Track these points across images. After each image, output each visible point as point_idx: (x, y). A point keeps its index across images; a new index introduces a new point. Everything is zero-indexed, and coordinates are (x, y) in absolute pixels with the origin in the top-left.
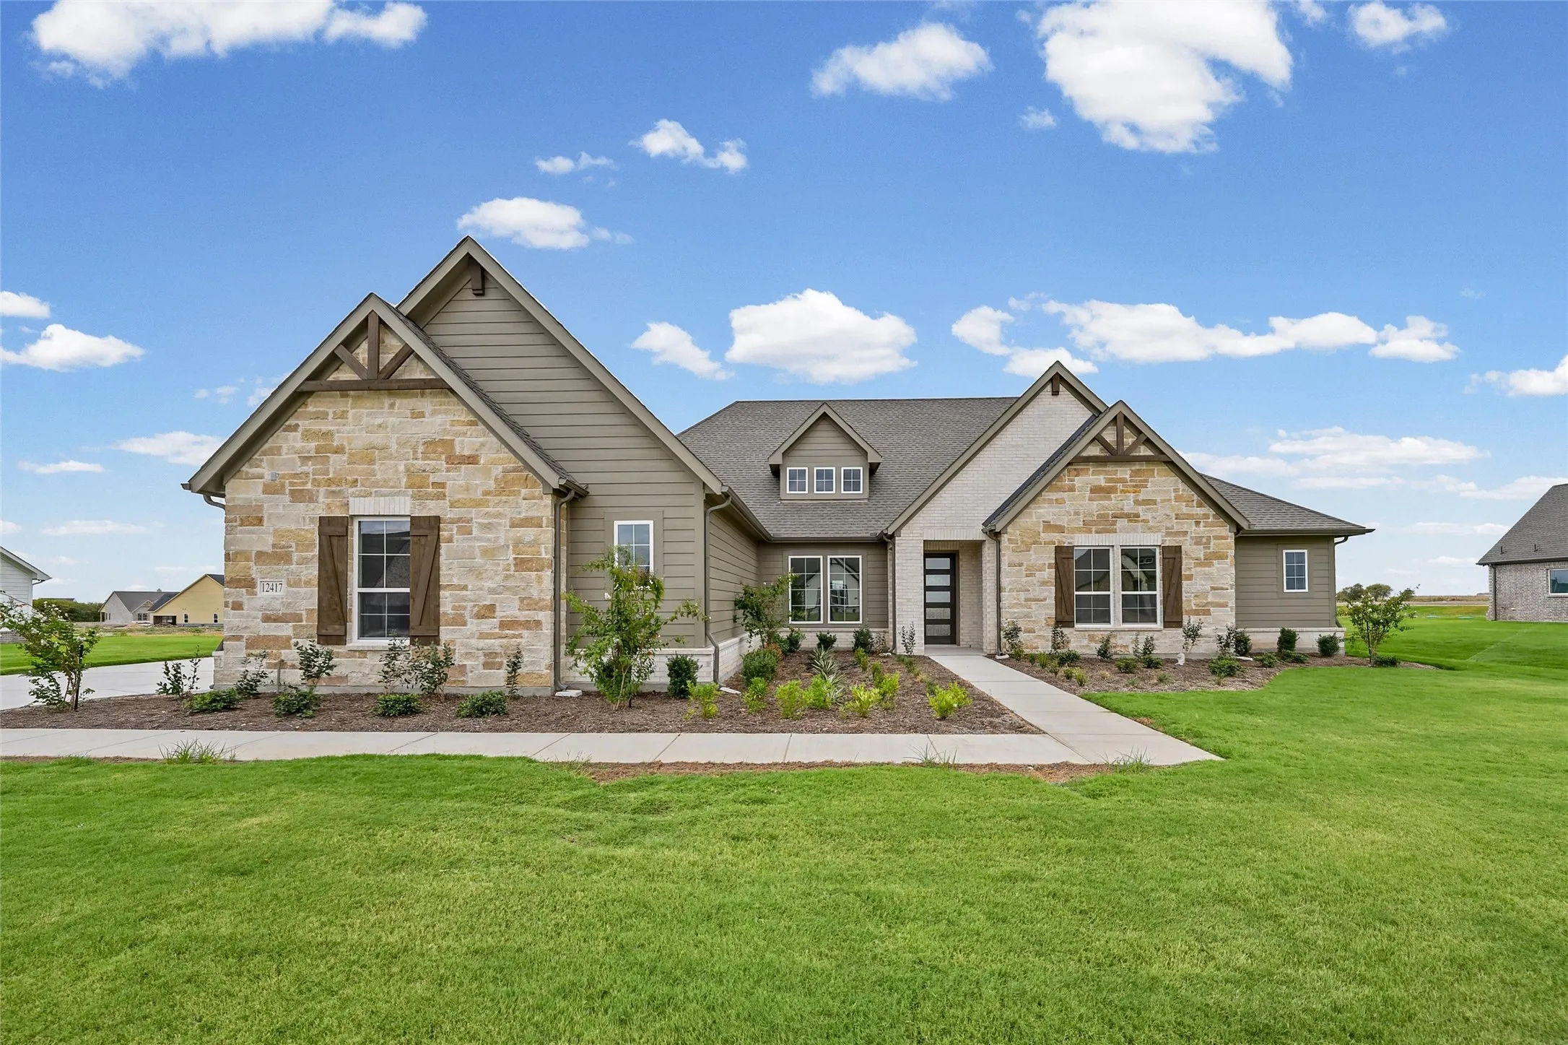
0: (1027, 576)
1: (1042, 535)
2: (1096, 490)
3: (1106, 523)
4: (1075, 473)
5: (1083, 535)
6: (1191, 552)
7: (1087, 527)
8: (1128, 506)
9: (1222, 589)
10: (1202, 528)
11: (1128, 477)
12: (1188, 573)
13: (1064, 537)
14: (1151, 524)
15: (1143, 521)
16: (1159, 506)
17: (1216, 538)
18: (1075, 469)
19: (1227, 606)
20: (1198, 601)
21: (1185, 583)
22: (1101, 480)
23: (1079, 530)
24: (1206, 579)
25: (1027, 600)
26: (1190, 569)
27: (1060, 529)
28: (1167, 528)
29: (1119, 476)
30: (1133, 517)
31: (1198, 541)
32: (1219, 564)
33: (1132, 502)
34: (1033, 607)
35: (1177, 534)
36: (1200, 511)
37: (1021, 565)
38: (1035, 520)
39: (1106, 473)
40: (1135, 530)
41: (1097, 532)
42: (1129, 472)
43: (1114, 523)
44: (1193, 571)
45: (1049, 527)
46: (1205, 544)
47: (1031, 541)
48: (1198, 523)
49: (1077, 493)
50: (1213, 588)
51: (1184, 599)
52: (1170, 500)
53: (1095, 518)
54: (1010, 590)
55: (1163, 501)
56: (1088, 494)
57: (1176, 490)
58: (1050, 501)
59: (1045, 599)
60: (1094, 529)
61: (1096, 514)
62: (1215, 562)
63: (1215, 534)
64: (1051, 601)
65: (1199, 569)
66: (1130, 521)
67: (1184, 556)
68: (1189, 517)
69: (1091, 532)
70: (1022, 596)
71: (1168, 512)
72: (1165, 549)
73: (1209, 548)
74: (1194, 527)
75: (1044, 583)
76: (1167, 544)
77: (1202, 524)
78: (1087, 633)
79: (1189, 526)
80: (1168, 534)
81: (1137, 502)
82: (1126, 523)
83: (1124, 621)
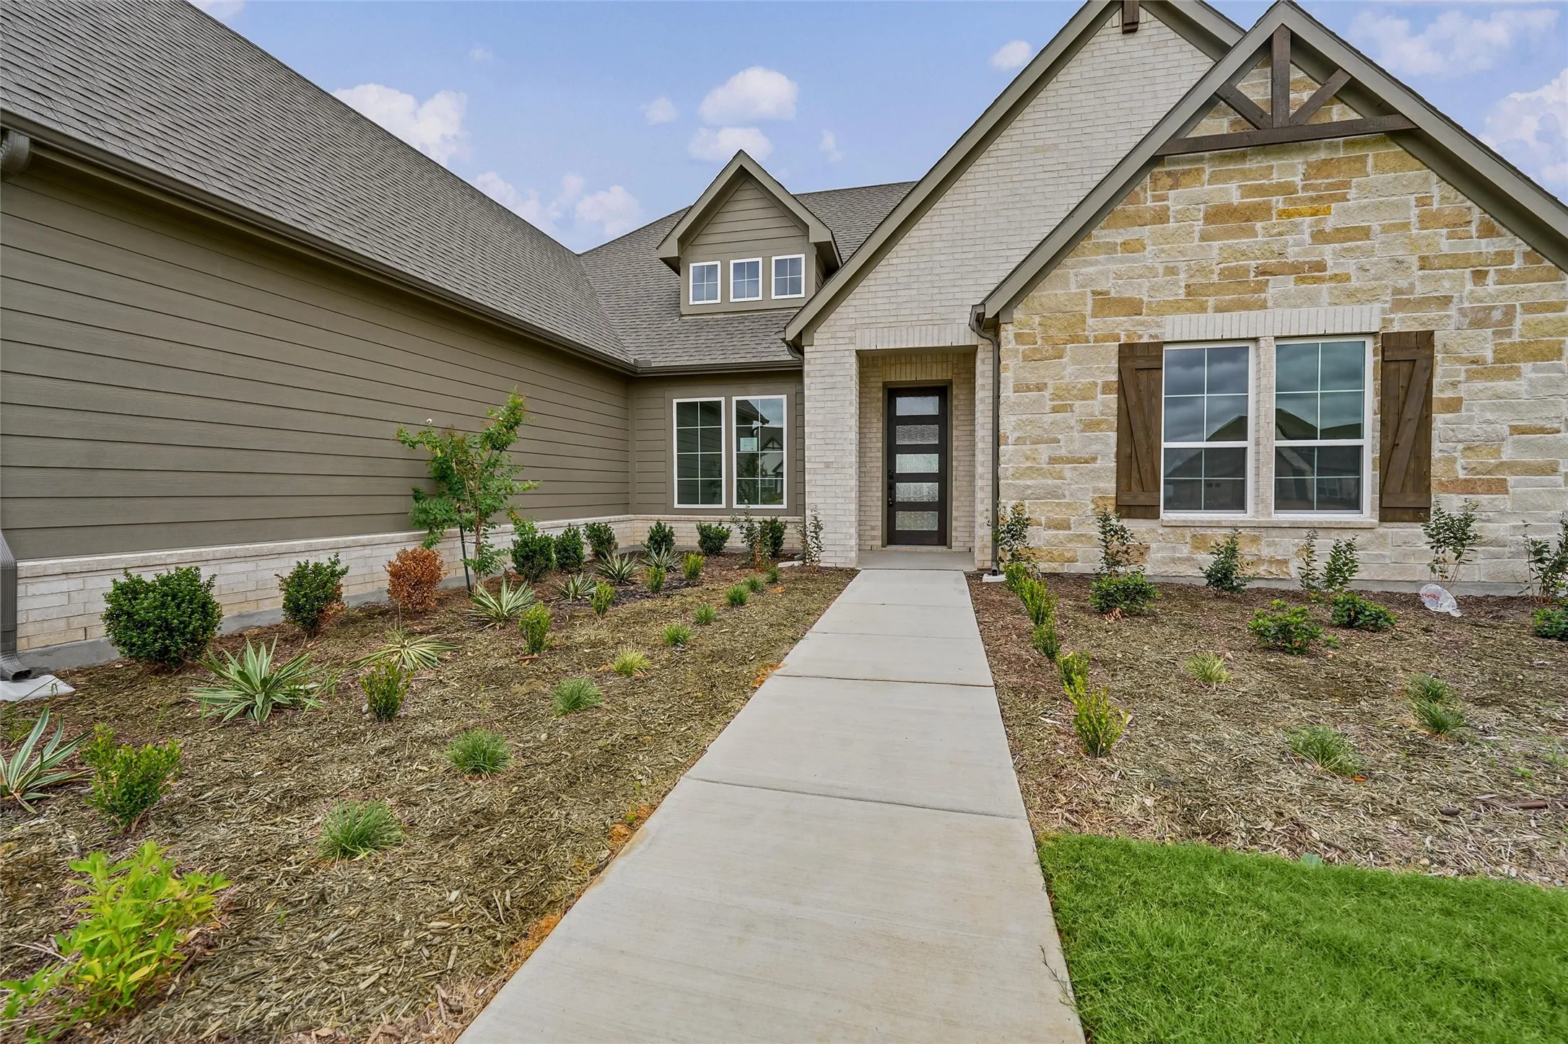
0: (1055, 410)
1: (1090, 321)
2: (1218, 215)
3: (1241, 287)
4: (1169, 181)
5: (1187, 316)
6: (1460, 345)
7: (1194, 298)
8: (1298, 246)
9: (1542, 430)
10: (1491, 285)
11: (1298, 180)
12: (1448, 394)
13: (1142, 324)
14: (1354, 283)
15: (1334, 278)
16: (1376, 242)
17: (1528, 308)
18: (1169, 174)
19: (1555, 471)
20: (1474, 461)
21: (1439, 420)
22: (1232, 193)
23: (1176, 307)
24: (1499, 408)
25: (1053, 460)
26: (1454, 385)
27: (1134, 307)
28: (1397, 291)
29: (1275, 178)
30: (1311, 272)
31: (1479, 320)
32: (1535, 370)
33: (1307, 237)
34: (1068, 474)
35: (1423, 303)
36: (1487, 246)
37: (1040, 387)
38: (1073, 289)
39: (1244, 175)
40: (1312, 300)
41: (1218, 309)
42: (1301, 169)
43: (1261, 287)
44: (1462, 391)
45: (1104, 303)
46: (1500, 323)
47: (1064, 336)
48: (1479, 276)
49: (1172, 225)
50: (1515, 430)
51: (1436, 455)
52: (1405, 226)
53: (1215, 278)
54: (1019, 441)
55: (1385, 229)
56: (1199, 226)
57: (1422, 202)
58: (1110, 248)
59: (1094, 459)
60: (1211, 301)
61: (1217, 269)
62: (1526, 367)
63: (1527, 298)
64: (1109, 463)
65: (1478, 385)
66: (1302, 280)
67: (1439, 357)
68: (1456, 261)
69: (1203, 309)
70: (1044, 452)
71: (1399, 253)
72: (1390, 344)
73: (1509, 333)
74: (1469, 286)
75: (1090, 425)
76: (1396, 328)
77: (1492, 277)
78: (1188, 533)
79: (1463, 288)
80: (1399, 305)
81: (1320, 237)
82: (1291, 286)
83: (1278, 507)
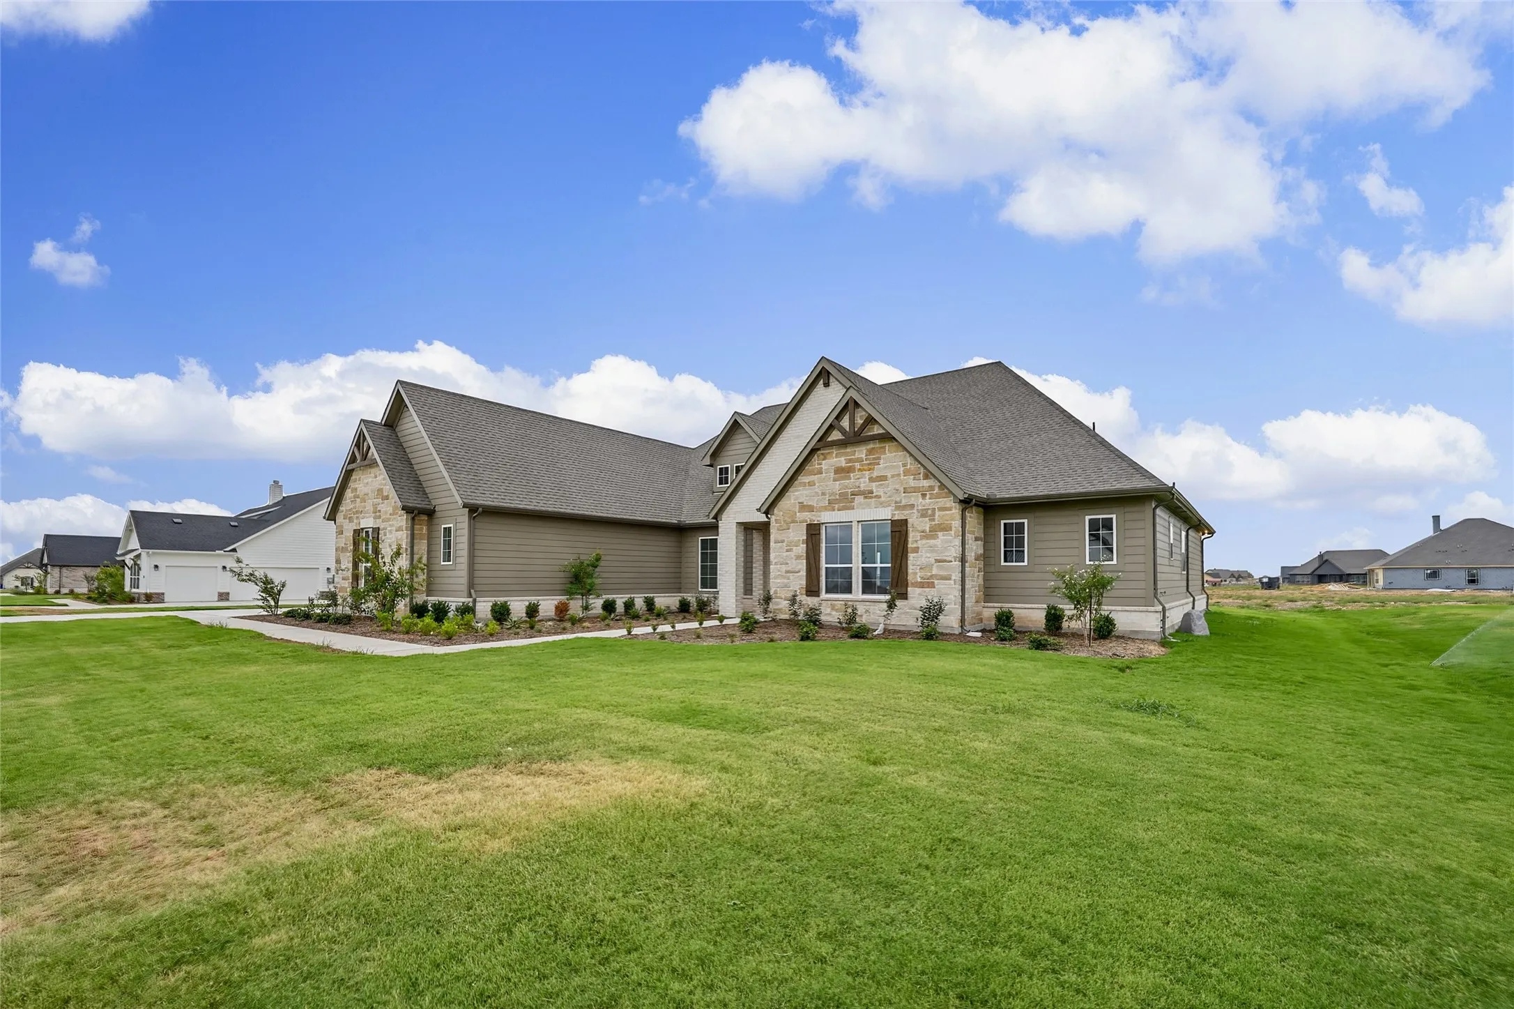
0: (787, 551)
1: (798, 514)
2: (839, 471)
3: (845, 500)
4: (822, 457)
5: (828, 513)
6: (917, 525)
7: (831, 505)
8: (864, 484)
9: (945, 561)
10: (928, 501)
11: (864, 456)
12: (915, 545)
13: (814, 515)
14: (883, 499)
15: (876, 496)
16: (890, 481)
17: (941, 509)
18: (822, 454)
19: (950, 579)
20: (922, 574)
21: (911, 556)
22: (842, 461)
23: (825, 509)
24: (932, 551)
25: (787, 572)
26: (916, 541)
27: (810, 509)
28: (896, 502)
29: (857, 455)
30: (868, 494)
31: (923, 514)
32: (943, 536)
33: (867, 480)
34: (791, 578)
35: (905, 507)
36: (926, 483)
37: (783, 541)
38: (792, 501)
39: (846, 454)
40: (869, 505)
41: (839, 510)
42: (865, 451)
43: (852, 500)
44: (920, 544)
45: (804, 507)
46: (930, 516)
47: (790, 520)
48: (924, 496)
49: (824, 475)
50: (938, 561)
51: (910, 571)
52: (899, 475)
53: (838, 497)
54: (776, 564)
55: (893, 476)
56: (832, 475)
57: (904, 465)
58: (804, 484)
59: (799, 572)
60: (837, 506)
61: (838, 492)
62: (940, 534)
63: (940, 505)
64: (803, 573)
65: (924, 541)
66: (866, 498)
67: (910, 529)
68: (916, 490)
69: (834, 510)
70: (784, 568)
71: (897, 487)
72: (894, 523)
73: (934, 520)
74: (921, 500)
75: (798, 557)
76: (896, 518)
77: (928, 496)
78: (829, 602)
79: (917, 500)
80: (898, 508)
81: (872, 480)
82: (862, 500)
83: (864, 592)
